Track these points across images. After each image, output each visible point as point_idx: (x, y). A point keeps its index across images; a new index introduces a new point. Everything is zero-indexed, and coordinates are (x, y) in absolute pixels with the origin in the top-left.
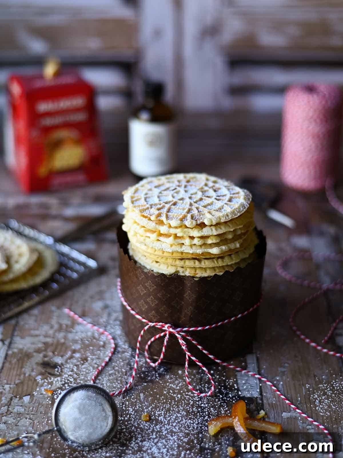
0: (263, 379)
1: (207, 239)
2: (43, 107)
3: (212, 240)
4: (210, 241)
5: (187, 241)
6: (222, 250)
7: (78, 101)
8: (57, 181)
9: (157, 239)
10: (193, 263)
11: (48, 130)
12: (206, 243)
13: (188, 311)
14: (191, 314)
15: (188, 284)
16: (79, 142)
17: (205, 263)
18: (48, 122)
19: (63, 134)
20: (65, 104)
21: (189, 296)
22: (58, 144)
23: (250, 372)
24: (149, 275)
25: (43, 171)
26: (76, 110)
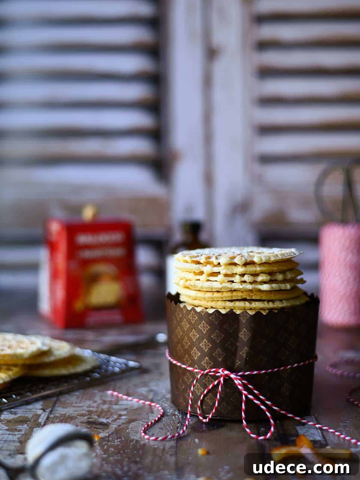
0: (324, 428)
1: (258, 277)
2: (83, 239)
3: (263, 277)
4: (260, 278)
5: (237, 279)
6: (272, 287)
7: (117, 237)
8: (93, 319)
9: (207, 279)
10: (243, 304)
11: (86, 263)
12: (255, 280)
13: (243, 352)
14: (247, 356)
15: (243, 320)
16: (116, 278)
17: (255, 304)
18: (87, 254)
19: (101, 268)
20: (104, 238)
21: (244, 335)
22: (95, 279)
23: (309, 422)
24: (203, 314)
25: (79, 305)
26: (115, 245)
